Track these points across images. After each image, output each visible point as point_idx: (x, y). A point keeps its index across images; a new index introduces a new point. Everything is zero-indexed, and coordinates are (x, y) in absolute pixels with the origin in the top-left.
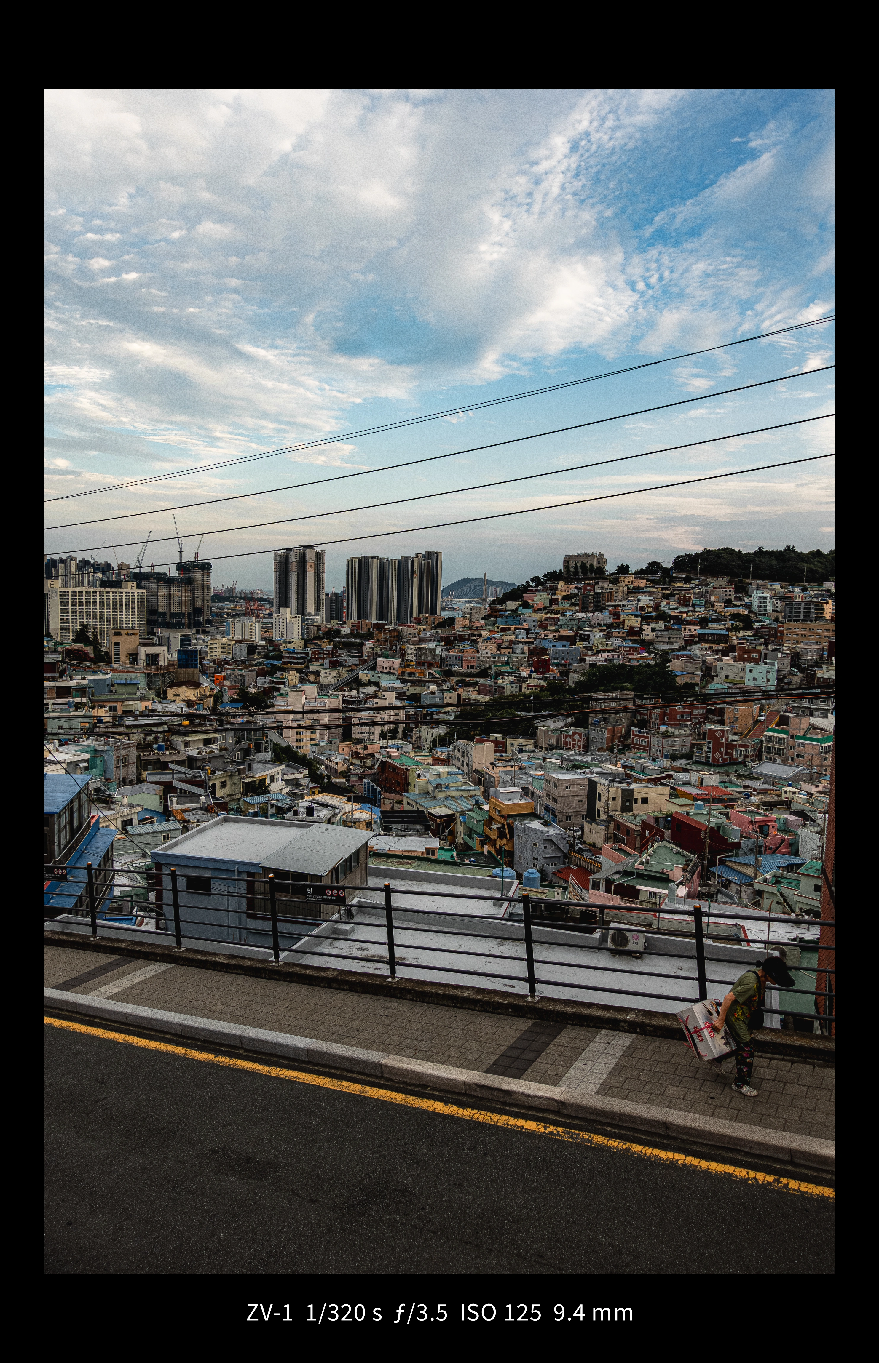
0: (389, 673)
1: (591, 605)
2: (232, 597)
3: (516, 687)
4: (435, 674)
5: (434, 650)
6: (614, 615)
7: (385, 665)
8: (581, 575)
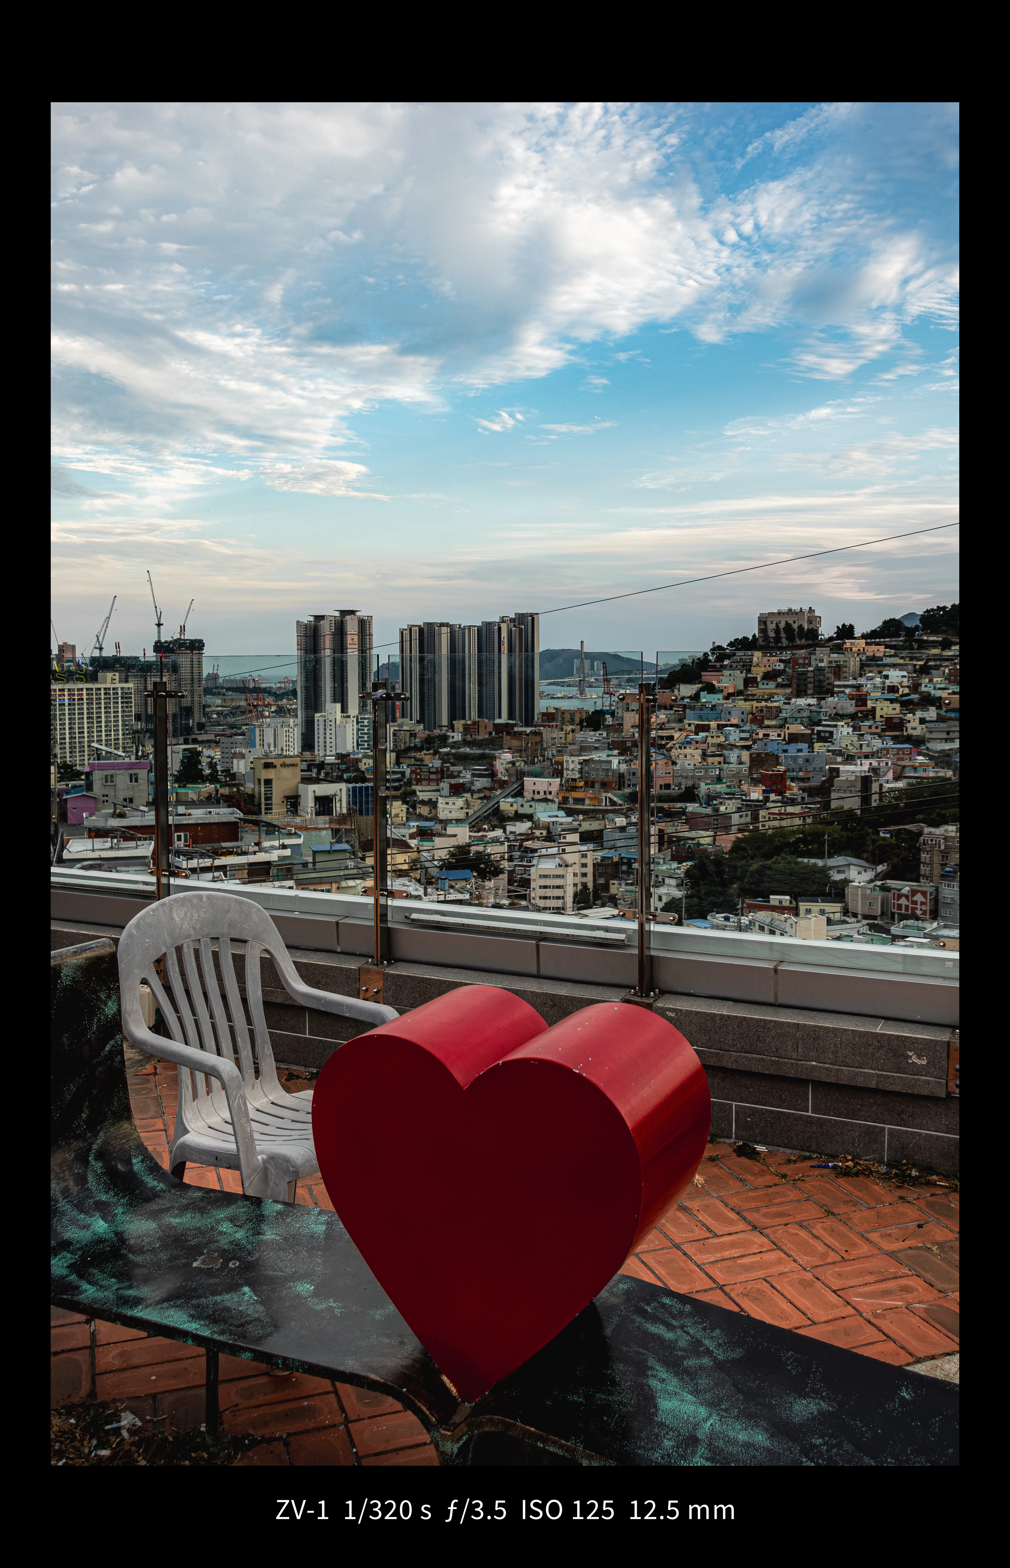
0: (546, 800)
1: (810, 686)
2: (216, 688)
3: (747, 815)
4: (615, 799)
5: (610, 762)
6: (857, 700)
7: (536, 788)
8: (785, 642)
